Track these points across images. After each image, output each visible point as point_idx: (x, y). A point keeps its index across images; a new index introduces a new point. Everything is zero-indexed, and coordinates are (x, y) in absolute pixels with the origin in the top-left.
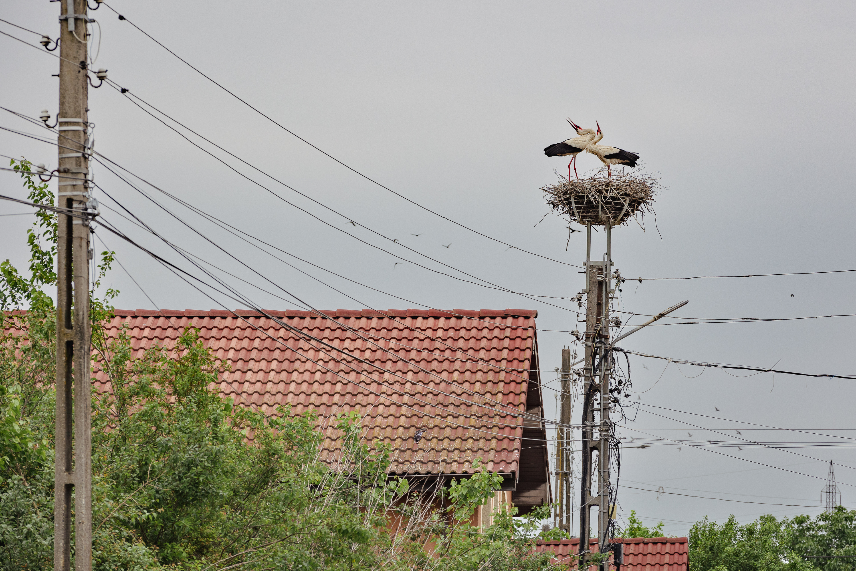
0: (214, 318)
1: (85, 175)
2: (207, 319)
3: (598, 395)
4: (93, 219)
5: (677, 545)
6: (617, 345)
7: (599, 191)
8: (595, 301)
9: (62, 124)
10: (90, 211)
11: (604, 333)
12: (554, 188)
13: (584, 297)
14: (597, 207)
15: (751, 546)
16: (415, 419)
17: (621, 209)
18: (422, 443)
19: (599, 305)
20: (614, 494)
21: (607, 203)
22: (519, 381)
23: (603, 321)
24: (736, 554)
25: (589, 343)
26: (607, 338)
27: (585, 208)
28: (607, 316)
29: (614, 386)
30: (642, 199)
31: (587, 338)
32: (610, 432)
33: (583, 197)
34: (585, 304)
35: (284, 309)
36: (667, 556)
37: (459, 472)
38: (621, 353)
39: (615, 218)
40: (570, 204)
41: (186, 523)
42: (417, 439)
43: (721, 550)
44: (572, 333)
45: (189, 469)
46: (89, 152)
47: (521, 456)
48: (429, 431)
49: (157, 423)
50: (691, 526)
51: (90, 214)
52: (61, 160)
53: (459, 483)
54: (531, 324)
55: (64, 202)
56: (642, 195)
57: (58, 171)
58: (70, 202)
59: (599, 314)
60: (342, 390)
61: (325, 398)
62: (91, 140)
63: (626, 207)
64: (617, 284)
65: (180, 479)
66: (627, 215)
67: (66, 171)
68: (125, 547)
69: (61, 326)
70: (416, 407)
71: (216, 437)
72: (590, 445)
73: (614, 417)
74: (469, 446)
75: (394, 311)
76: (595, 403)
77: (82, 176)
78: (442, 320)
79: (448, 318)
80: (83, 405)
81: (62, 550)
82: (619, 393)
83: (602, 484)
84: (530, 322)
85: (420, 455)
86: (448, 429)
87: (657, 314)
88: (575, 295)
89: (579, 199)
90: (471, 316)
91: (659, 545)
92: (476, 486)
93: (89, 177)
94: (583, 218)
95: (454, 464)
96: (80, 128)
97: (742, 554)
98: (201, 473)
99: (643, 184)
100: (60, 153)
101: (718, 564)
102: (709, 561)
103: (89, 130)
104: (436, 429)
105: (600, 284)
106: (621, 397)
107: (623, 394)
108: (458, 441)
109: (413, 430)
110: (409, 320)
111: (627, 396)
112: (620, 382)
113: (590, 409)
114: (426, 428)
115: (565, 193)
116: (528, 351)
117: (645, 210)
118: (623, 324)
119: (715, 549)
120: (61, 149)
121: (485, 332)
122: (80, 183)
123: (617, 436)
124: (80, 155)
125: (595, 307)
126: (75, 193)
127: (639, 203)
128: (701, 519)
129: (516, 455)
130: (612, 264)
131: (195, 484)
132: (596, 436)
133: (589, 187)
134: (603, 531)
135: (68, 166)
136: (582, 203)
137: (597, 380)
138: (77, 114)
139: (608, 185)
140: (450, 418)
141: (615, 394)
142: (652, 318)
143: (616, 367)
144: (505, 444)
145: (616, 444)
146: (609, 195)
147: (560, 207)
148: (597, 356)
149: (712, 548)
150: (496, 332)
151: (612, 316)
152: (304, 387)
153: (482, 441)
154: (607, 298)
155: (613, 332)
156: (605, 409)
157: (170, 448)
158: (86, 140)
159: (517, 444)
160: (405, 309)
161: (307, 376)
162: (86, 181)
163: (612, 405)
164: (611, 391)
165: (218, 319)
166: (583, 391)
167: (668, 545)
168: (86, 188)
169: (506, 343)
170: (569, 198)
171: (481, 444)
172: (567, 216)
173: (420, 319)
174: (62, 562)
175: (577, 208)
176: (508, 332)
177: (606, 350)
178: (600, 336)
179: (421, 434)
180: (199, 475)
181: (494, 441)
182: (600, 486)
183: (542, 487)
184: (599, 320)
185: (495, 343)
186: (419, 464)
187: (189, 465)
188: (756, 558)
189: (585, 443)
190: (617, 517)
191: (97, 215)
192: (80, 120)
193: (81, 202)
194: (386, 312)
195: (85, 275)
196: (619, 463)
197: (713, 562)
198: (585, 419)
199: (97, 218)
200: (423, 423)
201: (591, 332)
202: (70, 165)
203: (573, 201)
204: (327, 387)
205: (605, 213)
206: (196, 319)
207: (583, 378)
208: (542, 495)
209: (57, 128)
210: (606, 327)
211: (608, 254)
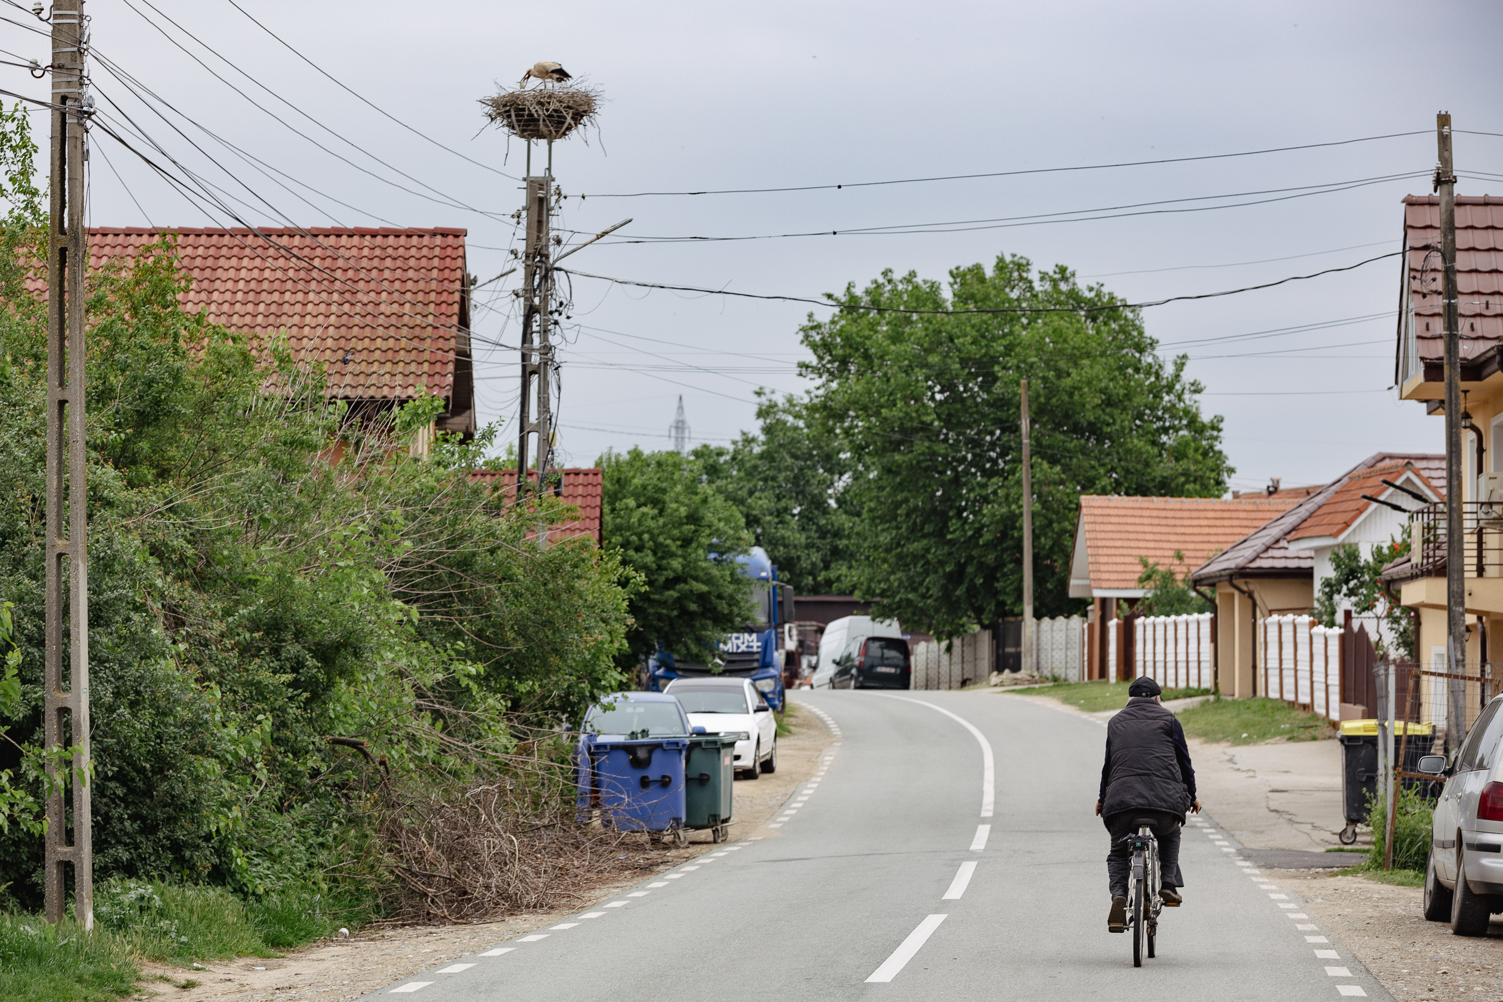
0: (130, 235)
1: (81, 71)
2: (122, 237)
3: (537, 317)
4: (89, 118)
5: (591, 476)
6: (557, 265)
7: (540, 103)
8: (535, 218)
9: (56, 17)
10: (85, 109)
11: (545, 252)
12: (493, 100)
13: (524, 214)
14: (538, 120)
15: (659, 479)
16: (343, 341)
17: (564, 123)
18: (350, 367)
19: (540, 222)
20: (553, 420)
21: (550, 116)
22: (450, 302)
23: (544, 240)
24: (644, 487)
25: (529, 263)
26: (547, 257)
27: (526, 121)
28: (548, 234)
29: (554, 308)
30: (585, 112)
31: (527, 257)
32: (550, 355)
33: (524, 110)
34: (524, 222)
35: (202, 227)
36: (580, 487)
37: (404, 396)
38: (562, 273)
39: (557, 132)
40: (509, 116)
41: (144, 445)
42: (345, 362)
43: (628, 481)
44: (512, 252)
45: (150, 387)
46: (85, 46)
47: (455, 381)
48: (357, 355)
49: (115, 339)
50: (596, 458)
51: (86, 112)
52: (55, 55)
53: (402, 408)
54: (461, 243)
55: (59, 99)
56: (586, 108)
57: (52, 66)
58: (64, 99)
59: (539, 231)
60: (266, 310)
61: (248, 319)
62: (87, 33)
63: (569, 120)
64: (557, 201)
65: (141, 397)
66: (569, 128)
67: (59, 67)
68: (93, 469)
69: (54, 232)
70: (343, 329)
71: (176, 353)
72: (529, 370)
73: (553, 340)
74: (400, 369)
75: (317, 229)
76: (534, 324)
77: (78, 72)
78: (368, 238)
79: (374, 236)
80: (77, 316)
81: (55, 470)
82: (560, 314)
83: (542, 409)
84: (459, 241)
85: (348, 379)
86: (378, 352)
87: (599, 233)
88: (514, 212)
89: (519, 111)
90: (397, 234)
91: (572, 476)
92: (420, 411)
93: (85, 73)
94: (523, 131)
95: (385, 388)
96: (76, 21)
97: (650, 488)
98: (163, 391)
99: (587, 96)
100: (53, 48)
101: (625, 497)
102: (616, 493)
103: (85, 23)
104: (365, 352)
105: (541, 201)
106: (562, 319)
107: (564, 316)
108: (389, 364)
109: (340, 352)
110: (333, 238)
111: (568, 318)
112: (561, 304)
113: (529, 332)
114: (354, 351)
115: (505, 105)
116: (459, 271)
117: (588, 124)
118: (564, 242)
119: (622, 482)
120: (55, 44)
121: (413, 251)
122: (75, 79)
123: (557, 359)
124: (75, 49)
125: (535, 225)
126: (70, 90)
127: (582, 117)
128: (605, 450)
129: (450, 379)
130: (553, 180)
131: (157, 402)
132: (535, 359)
133: (530, 99)
134: (542, 459)
135: (62, 62)
136: (523, 116)
137: (537, 301)
138: (73, 7)
139: (550, 97)
140: (379, 340)
141: (556, 316)
142: (594, 237)
143: (557, 286)
144: (438, 367)
145: (556, 369)
146: (552, 107)
147: (499, 119)
148: (537, 277)
149: (619, 480)
150: (425, 251)
151: (552, 234)
152: (226, 308)
153: (413, 365)
154: (548, 215)
155: (554, 252)
156: (545, 331)
157: (129, 366)
158: (82, 34)
159: (451, 367)
160: (329, 227)
161: (228, 296)
162: (81, 78)
163: (551, 327)
164: (551, 313)
165: (134, 237)
166: (522, 313)
167: (581, 476)
168: (81, 85)
169: (436, 262)
170: (509, 111)
171: (413, 367)
172: (506, 129)
173: (344, 237)
174: (55, 483)
175: (518, 121)
176: (437, 251)
177: (547, 269)
178: (542, 256)
179: (349, 357)
180: (161, 392)
181: (426, 365)
182: (539, 412)
183: (468, 412)
184: (539, 238)
185: (424, 262)
186: (348, 388)
187: (149, 384)
188: (664, 491)
189: (524, 367)
190: (557, 444)
191: (94, 113)
192: (76, 13)
193: (76, 100)
194: (309, 230)
195: (80, 178)
196: (559, 388)
197: (620, 495)
198: (524, 341)
199: (93, 117)
200: (351, 346)
201: (531, 251)
202: (65, 61)
203: (513, 113)
204: (250, 308)
205: (547, 126)
206: (110, 237)
207: (522, 299)
208: (467, 422)
209: (51, 21)
210: (547, 246)
211: (549, 169)
